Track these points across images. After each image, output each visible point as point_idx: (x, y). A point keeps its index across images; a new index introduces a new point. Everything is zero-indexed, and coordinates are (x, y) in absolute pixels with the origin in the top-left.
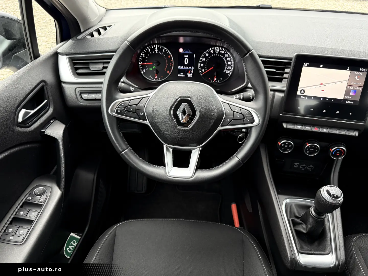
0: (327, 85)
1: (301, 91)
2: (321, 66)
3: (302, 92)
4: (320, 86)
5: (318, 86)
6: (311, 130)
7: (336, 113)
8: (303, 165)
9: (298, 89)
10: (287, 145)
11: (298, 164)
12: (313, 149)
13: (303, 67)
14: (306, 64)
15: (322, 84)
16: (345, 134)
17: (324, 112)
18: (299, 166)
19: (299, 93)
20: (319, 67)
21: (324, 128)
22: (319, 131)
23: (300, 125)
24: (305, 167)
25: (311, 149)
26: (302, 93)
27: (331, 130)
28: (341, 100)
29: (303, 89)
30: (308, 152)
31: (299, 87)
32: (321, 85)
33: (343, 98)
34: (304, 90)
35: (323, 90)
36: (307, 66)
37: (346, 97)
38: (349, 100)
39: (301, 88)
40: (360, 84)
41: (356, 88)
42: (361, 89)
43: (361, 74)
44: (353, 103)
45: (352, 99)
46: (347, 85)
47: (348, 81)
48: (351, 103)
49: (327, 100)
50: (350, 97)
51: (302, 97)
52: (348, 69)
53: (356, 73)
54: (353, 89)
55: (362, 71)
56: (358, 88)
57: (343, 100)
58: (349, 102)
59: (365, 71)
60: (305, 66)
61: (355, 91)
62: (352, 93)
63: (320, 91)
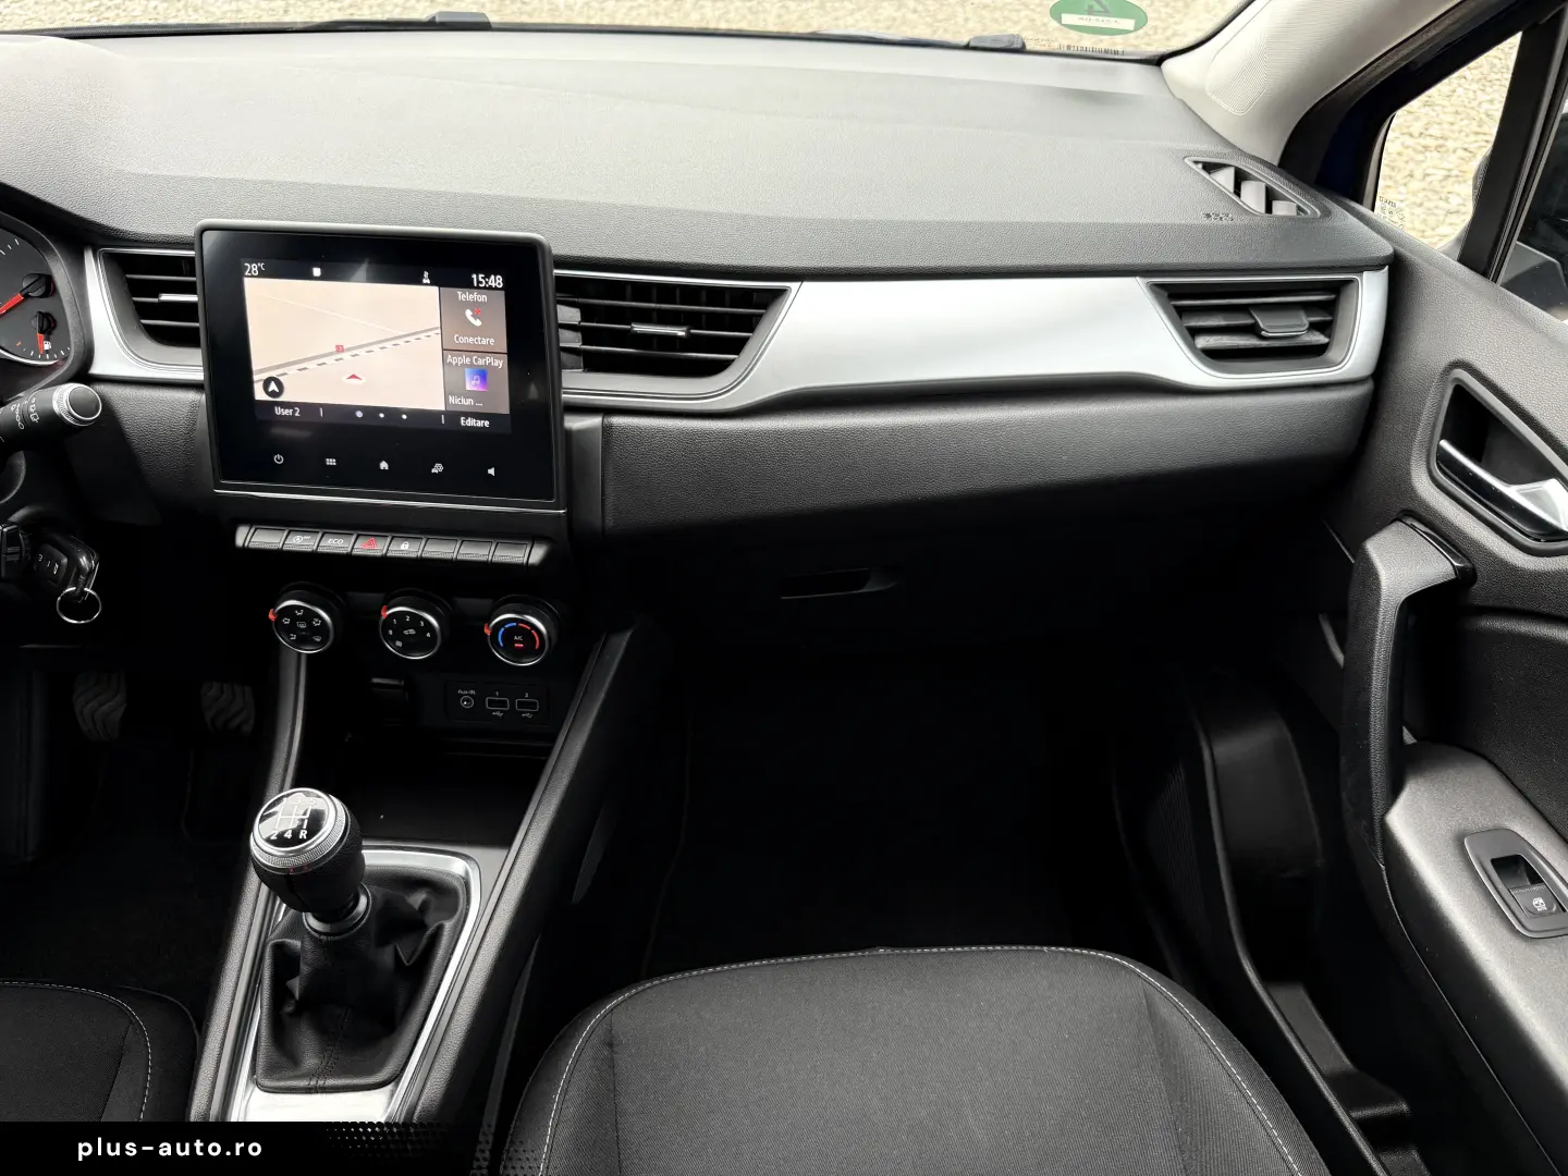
0: (362, 352)
1: (267, 383)
2: (317, 272)
3: (273, 387)
4: (339, 356)
5: (330, 361)
6: (346, 551)
8: (495, 696)
9: (256, 378)
10: (301, 619)
11: (472, 692)
12: (412, 632)
13: (245, 280)
14: (254, 268)
15: (340, 349)
17: (381, 468)
18: (479, 699)
19: (260, 394)
20: (310, 277)
21: (403, 539)
22: (379, 553)
23: (302, 532)
24: (503, 704)
25: (406, 632)
26: (273, 391)
28: (438, 414)
29: (273, 374)
30: (399, 644)
31: (255, 366)
32: (342, 355)
33: (443, 408)
34: (281, 378)
35: (354, 376)
36: (259, 276)
37: (452, 400)
38: (467, 415)
39: (262, 371)
40: (492, 341)
41: (481, 362)
42: (500, 363)
43: (482, 298)
44: (487, 423)
45: (480, 407)
46: (443, 350)
47: (439, 331)
48: (480, 423)
49: (382, 415)
50: (469, 402)
51: (279, 411)
52: (427, 281)
53: (463, 295)
54: (471, 365)
55: (485, 288)
56: (488, 360)
57: (446, 413)
58: (471, 422)
59: (494, 285)
60: (253, 276)
61: (483, 374)
62: (471, 385)
63: (344, 378)
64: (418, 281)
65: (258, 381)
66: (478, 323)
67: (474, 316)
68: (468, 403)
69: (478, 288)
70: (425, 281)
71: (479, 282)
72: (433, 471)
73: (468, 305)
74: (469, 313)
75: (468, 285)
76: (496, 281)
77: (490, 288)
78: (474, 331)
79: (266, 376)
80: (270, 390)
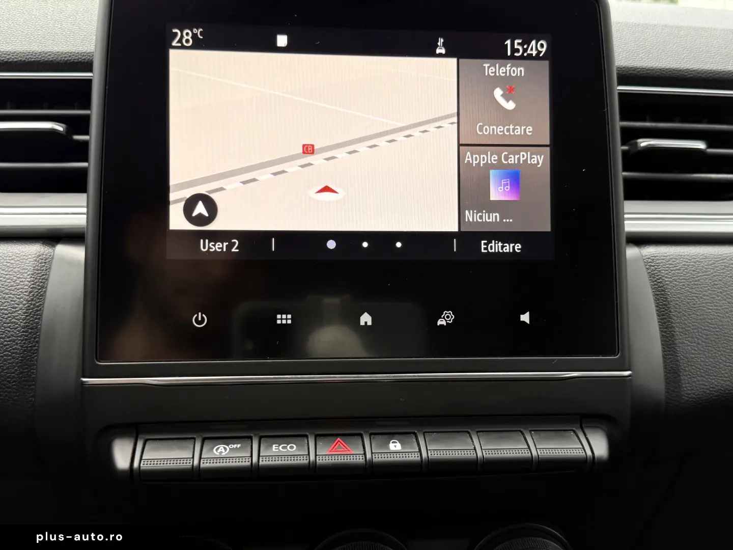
0: (341, 153)
1: (190, 205)
2: (282, 40)
3: (200, 209)
4: (304, 161)
5: (292, 168)
6: (303, 461)
7: (441, 322)
9: (173, 196)
13: (173, 53)
14: (186, 35)
15: (308, 150)
16: (525, 454)
17: (362, 323)
19: (177, 221)
20: (271, 48)
21: (392, 435)
22: (360, 460)
23: (226, 440)
26: (200, 215)
27: (435, 441)
28: (447, 236)
29: (202, 190)
31: (173, 180)
32: (309, 159)
33: (456, 229)
34: (212, 196)
35: (326, 189)
36: (192, 47)
37: (469, 216)
38: (492, 236)
39: (182, 186)
40: (530, 129)
41: (512, 160)
42: (540, 160)
43: (517, 70)
44: (518, 247)
45: (510, 224)
46: (459, 145)
47: (455, 119)
48: (508, 248)
49: (365, 245)
50: (494, 217)
51: (206, 246)
52: (441, 50)
53: (491, 68)
54: (499, 166)
55: (522, 57)
56: (524, 155)
57: (459, 235)
58: (496, 247)
59: (534, 53)
60: (183, 47)
61: (515, 178)
62: (497, 192)
63: (312, 193)
64: (428, 51)
65: (176, 201)
66: (510, 106)
67: (507, 97)
68: (491, 219)
69: (512, 57)
70: (438, 51)
71: (514, 50)
72: (440, 323)
73: (498, 81)
74: (498, 93)
75: (499, 54)
76: (539, 47)
77: (530, 57)
78: (505, 117)
79: (188, 193)
80: (195, 214)
